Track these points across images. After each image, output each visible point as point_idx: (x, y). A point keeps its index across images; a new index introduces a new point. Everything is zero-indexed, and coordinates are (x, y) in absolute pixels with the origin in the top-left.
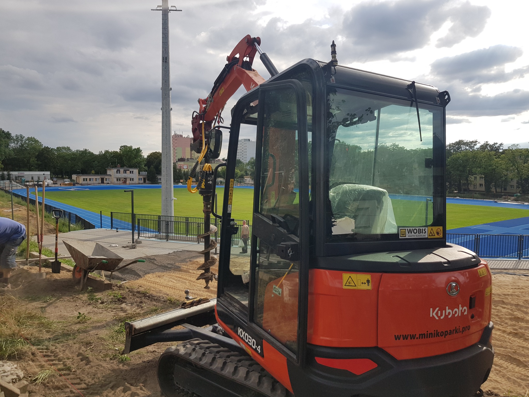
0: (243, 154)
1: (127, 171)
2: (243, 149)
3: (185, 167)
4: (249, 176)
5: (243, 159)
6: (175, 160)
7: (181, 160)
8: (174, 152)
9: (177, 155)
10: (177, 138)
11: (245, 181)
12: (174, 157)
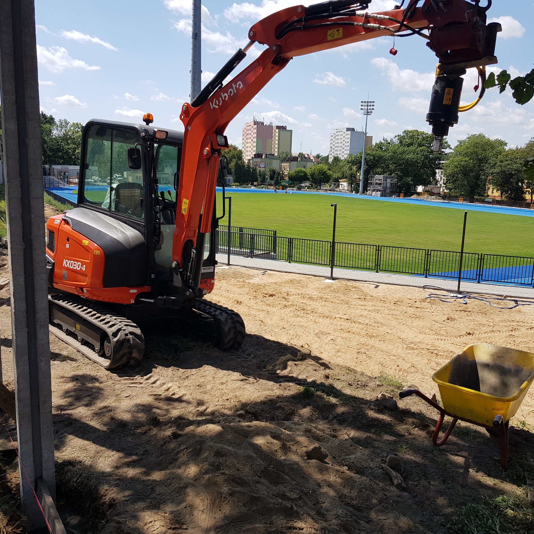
0: (343, 148)
2: (344, 143)
3: (262, 166)
4: (345, 180)
5: (343, 156)
6: (252, 156)
7: (258, 156)
8: (252, 145)
9: (255, 149)
10: (256, 126)
11: (340, 186)
12: (252, 151)
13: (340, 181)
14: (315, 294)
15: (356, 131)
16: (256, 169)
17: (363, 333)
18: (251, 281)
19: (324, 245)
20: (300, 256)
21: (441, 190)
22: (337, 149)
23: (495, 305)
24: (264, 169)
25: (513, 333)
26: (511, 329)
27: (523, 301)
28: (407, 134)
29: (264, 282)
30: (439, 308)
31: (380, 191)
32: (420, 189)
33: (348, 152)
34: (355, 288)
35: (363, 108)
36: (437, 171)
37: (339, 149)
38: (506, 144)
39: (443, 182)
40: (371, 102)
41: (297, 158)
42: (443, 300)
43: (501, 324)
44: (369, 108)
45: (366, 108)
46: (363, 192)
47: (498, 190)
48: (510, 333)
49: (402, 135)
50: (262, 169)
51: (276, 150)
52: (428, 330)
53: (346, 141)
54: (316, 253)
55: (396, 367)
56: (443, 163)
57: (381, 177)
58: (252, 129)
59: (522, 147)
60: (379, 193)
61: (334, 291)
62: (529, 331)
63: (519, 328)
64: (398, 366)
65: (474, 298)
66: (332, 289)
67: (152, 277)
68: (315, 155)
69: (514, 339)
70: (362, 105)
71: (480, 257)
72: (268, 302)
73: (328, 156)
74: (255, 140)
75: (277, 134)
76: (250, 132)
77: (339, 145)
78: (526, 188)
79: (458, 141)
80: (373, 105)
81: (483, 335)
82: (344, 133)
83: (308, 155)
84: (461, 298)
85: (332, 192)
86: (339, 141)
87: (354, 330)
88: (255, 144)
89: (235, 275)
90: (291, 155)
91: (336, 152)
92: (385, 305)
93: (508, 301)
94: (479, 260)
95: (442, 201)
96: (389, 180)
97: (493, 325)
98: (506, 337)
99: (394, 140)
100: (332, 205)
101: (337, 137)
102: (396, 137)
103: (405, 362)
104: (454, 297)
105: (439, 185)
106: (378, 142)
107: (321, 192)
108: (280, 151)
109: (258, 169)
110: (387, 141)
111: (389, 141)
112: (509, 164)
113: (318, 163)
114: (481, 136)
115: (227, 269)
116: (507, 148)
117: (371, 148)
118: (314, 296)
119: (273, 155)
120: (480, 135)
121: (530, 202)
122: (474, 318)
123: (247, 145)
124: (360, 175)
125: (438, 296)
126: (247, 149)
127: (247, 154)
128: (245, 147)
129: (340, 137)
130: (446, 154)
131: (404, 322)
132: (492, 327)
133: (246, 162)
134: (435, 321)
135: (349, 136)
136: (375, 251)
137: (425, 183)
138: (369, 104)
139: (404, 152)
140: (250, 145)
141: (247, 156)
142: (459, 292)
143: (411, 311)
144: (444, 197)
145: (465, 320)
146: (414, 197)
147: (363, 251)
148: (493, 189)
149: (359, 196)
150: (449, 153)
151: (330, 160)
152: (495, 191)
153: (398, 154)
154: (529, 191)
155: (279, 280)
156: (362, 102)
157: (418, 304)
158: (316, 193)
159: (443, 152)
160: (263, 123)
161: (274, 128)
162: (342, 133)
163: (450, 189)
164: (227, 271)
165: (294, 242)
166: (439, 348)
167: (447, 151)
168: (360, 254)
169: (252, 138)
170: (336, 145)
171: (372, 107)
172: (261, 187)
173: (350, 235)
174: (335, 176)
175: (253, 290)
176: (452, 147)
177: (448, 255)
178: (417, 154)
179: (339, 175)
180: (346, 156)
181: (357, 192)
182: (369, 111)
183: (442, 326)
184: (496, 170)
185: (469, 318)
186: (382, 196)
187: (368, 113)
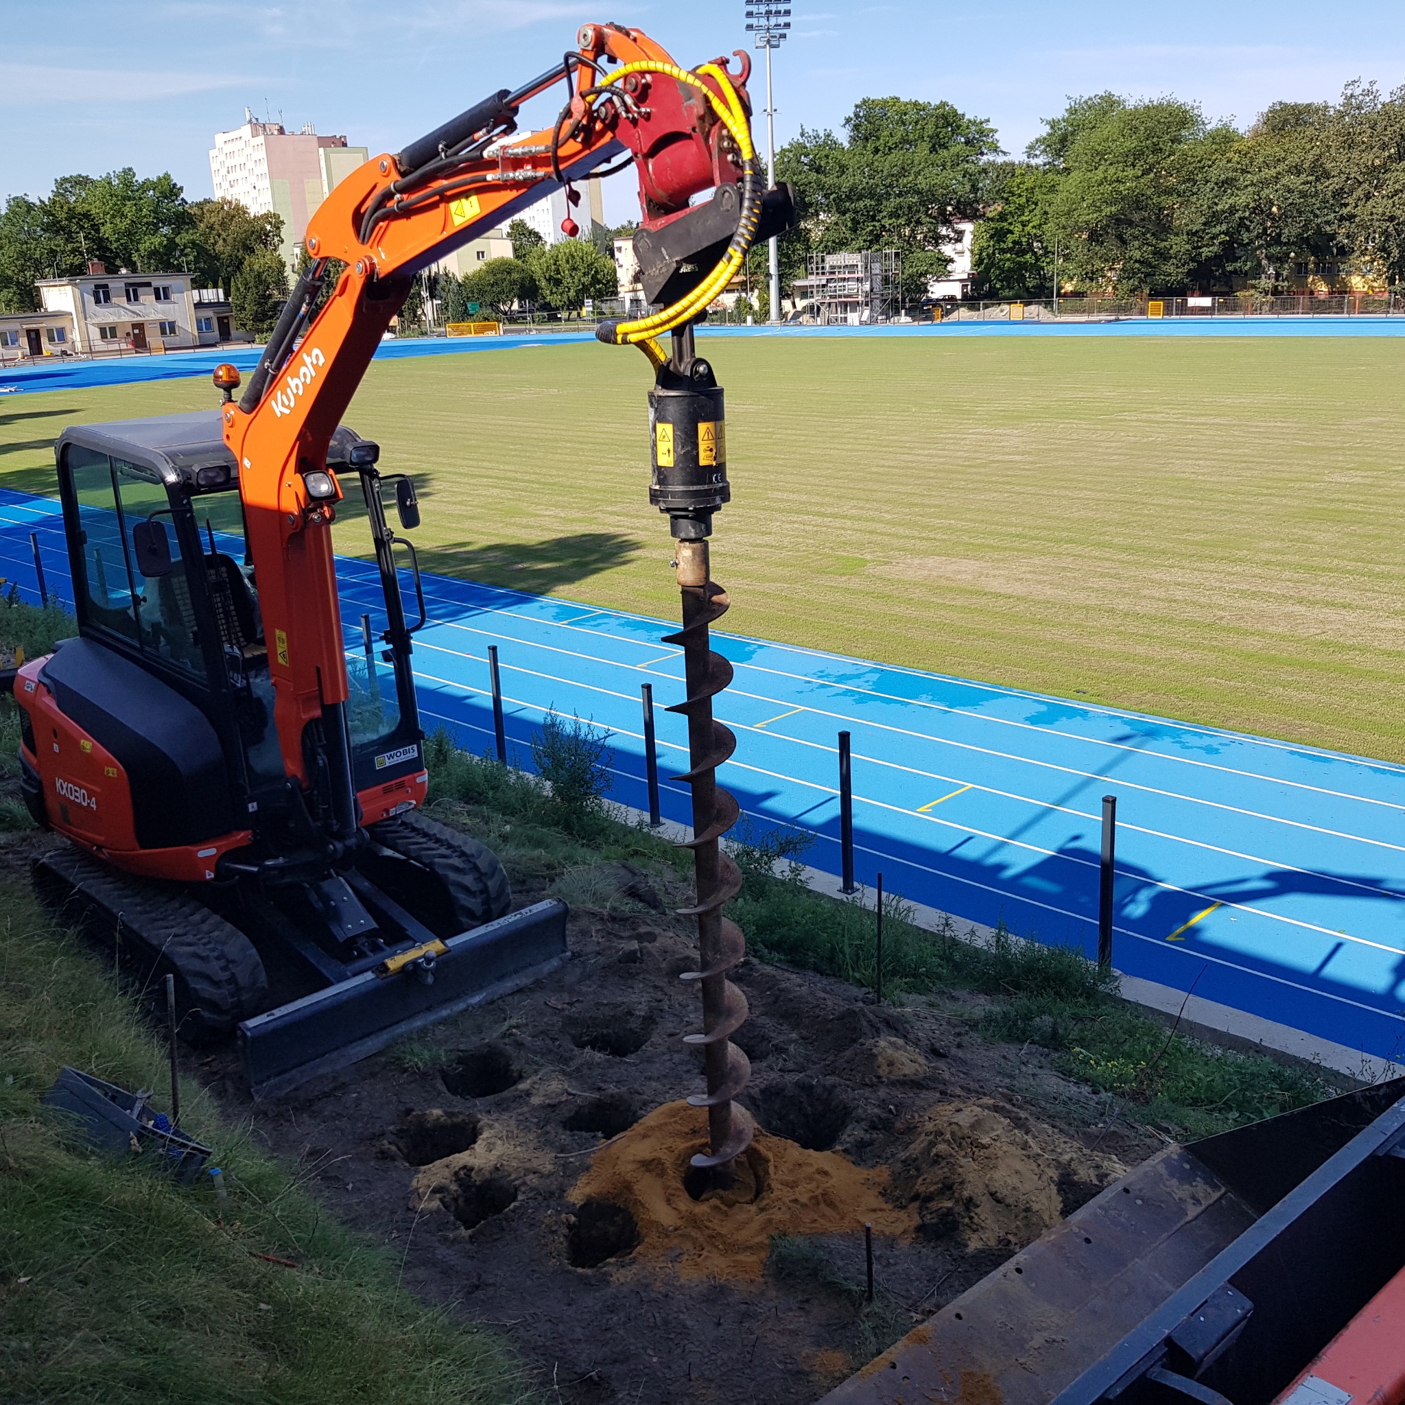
1: (140, 290)
10: (260, 140)
35: (754, 22)
44: (774, 21)
45: (764, 22)
58: (248, 150)
67: (251, 810)
74: (265, 184)
76: (242, 159)
80: (788, 12)
88: (266, 198)
96: (876, 267)
110: (813, 136)
111: (821, 138)
169: (252, 179)
171: (783, 20)
182: (774, 32)
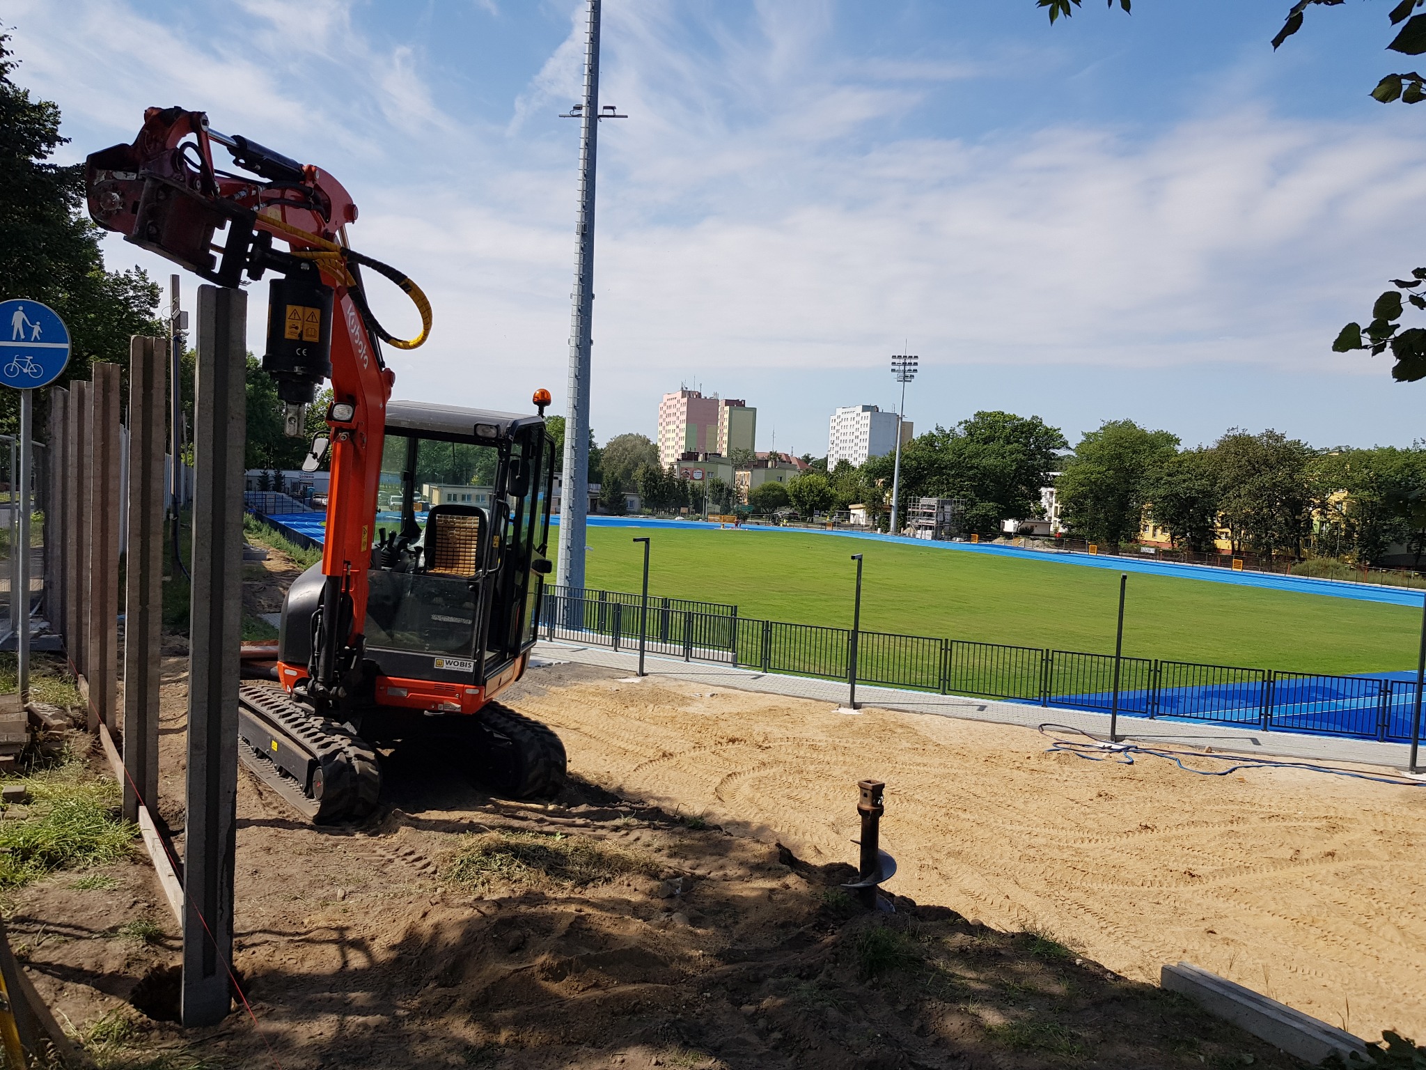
0: (856, 444)
2: (858, 434)
3: (697, 475)
4: (861, 505)
5: (856, 459)
6: (676, 456)
7: (689, 456)
8: (677, 434)
9: (683, 443)
10: (685, 400)
11: (852, 517)
12: (677, 447)
13: (850, 507)
14: (821, 738)
15: (880, 411)
16: (684, 482)
17: (927, 823)
18: (690, 710)
19: (824, 635)
20: (782, 659)
21: (1052, 529)
22: (845, 445)
23: (1189, 767)
24: (701, 482)
25: (1234, 827)
26: (1230, 819)
27: (1245, 760)
28: (982, 418)
29: (715, 711)
30: (1077, 772)
31: (931, 528)
32: (1010, 525)
33: (866, 452)
34: (902, 726)
35: (896, 368)
36: (1043, 490)
37: (848, 445)
38: (1177, 441)
39: (1056, 513)
40: (911, 357)
41: (767, 461)
42: (1084, 754)
43: (1209, 808)
44: (908, 368)
45: (902, 368)
46: (897, 531)
47: (1164, 530)
48: (1230, 827)
49: (973, 420)
50: (697, 483)
51: (725, 446)
52: (1060, 819)
53: (862, 430)
54: (808, 651)
55: (1002, 898)
56: (1054, 477)
57: (933, 501)
58: (678, 406)
59: (1211, 446)
60: (929, 532)
61: (858, 733)
62: (1267, 824)
63: (1245, 816)
64: (1008, 897)
65: (1145, 751)
66: (855, 728)
68: (800, 456)
69: (1239, 841)
70: (894, 363)
71: (1153, 666)
72: (725, 755)
73: (826, 459)
74: (684, 426)
75: (727, 416)
76: (675, 410)
77: (848, 437)
78: (1221, 528)
79: (1083, 434)
80: (916, 364)
81: (1174, 832)
82: (858, 415)
83: (786, 455)
84: (1120, 751)
85: (835, 529)
86: (849, 430)
87: (909, 816)
88: (683, 434)
89: (657, 697)
90: (754, 456)
91: (841, 452)
92: (967, 765)
93: (1215, 759)
94: (1152, 673)
95: (1056, 551)
96: (948, 508)
97: (1191, 809)
98: (1222, 836)
99: (957, 430)
100: (853, 558)
101: (843, 423)
102: (960, 423)
103: (1020, 889)
104: (1104, 748)
105: (1046, 519)
106: (926, 433)
107: (815, 530)
108: (733, 448)
109: (691, 482)
110: (943, 431)
111: (948, 432)
112: (1184, 481)
113: (808, 472)
114: (1129, 425)
115: (637, 684)
116: (1180, 449)
117: (912, 444)
118: (819, 744)
119: (720, 455)
120: (1125, 423)
121: (1230, 553)
122: (1150, 794)
123: (668, 436)
124: (892, 496)
125: (1073, 747)
126: (668, 444)
127: (667, 452)
128: (663, 440)
129: (849, 423)
130: (1059, 459)
131: (1009, 802)
132: (1189, 814)
133: (666, 467)
134: (1072, 800)
135: (868, 421)
136: (938, 650)
137: (1020, 514)
138: (908, 361)
139: (977, 455)
140: (674, 435)
141: (669, 456)
142: (1116, 738)
143: (1021, 777)
144: (1059, 541)
145: (1133, 798)
146: (999, 541)
147: (903, 649)
148: (1155, 528)
149: (890, 537)
150: (1064, 457)
151: (831, 467)
152: (1159, 531)
153: (965, 459)
154: (1227, 533)
155: (745, 709)
156: (894, 357)
157: (1033, 763)
158: (804, 530)
159: (1054, 454)
160: (700, 394)
161: (722, 403)
162: (855, 415)
163: (1071, 527)
164: (638, 688)
165: (774, 632)
166: (1087, 859)
167: (1061, 453)
168: (897, 655)
169: (678, 422)
170: (842, 438)
171: (913, 368)
172: (694, 517)
173: (876, 615)
174: (842, 496)
175: (694, 729)
176: (1072, 445)
177: (1075, 661)
178: (1004, 458)
179: (849, 495)
180: (863, 460)
181: (886, 529)
182: (907, 374)
183: (1088, 810)
184: (1162, 492)
185: (1141, 794)
186: (935, 537)
187: (906, 378)
